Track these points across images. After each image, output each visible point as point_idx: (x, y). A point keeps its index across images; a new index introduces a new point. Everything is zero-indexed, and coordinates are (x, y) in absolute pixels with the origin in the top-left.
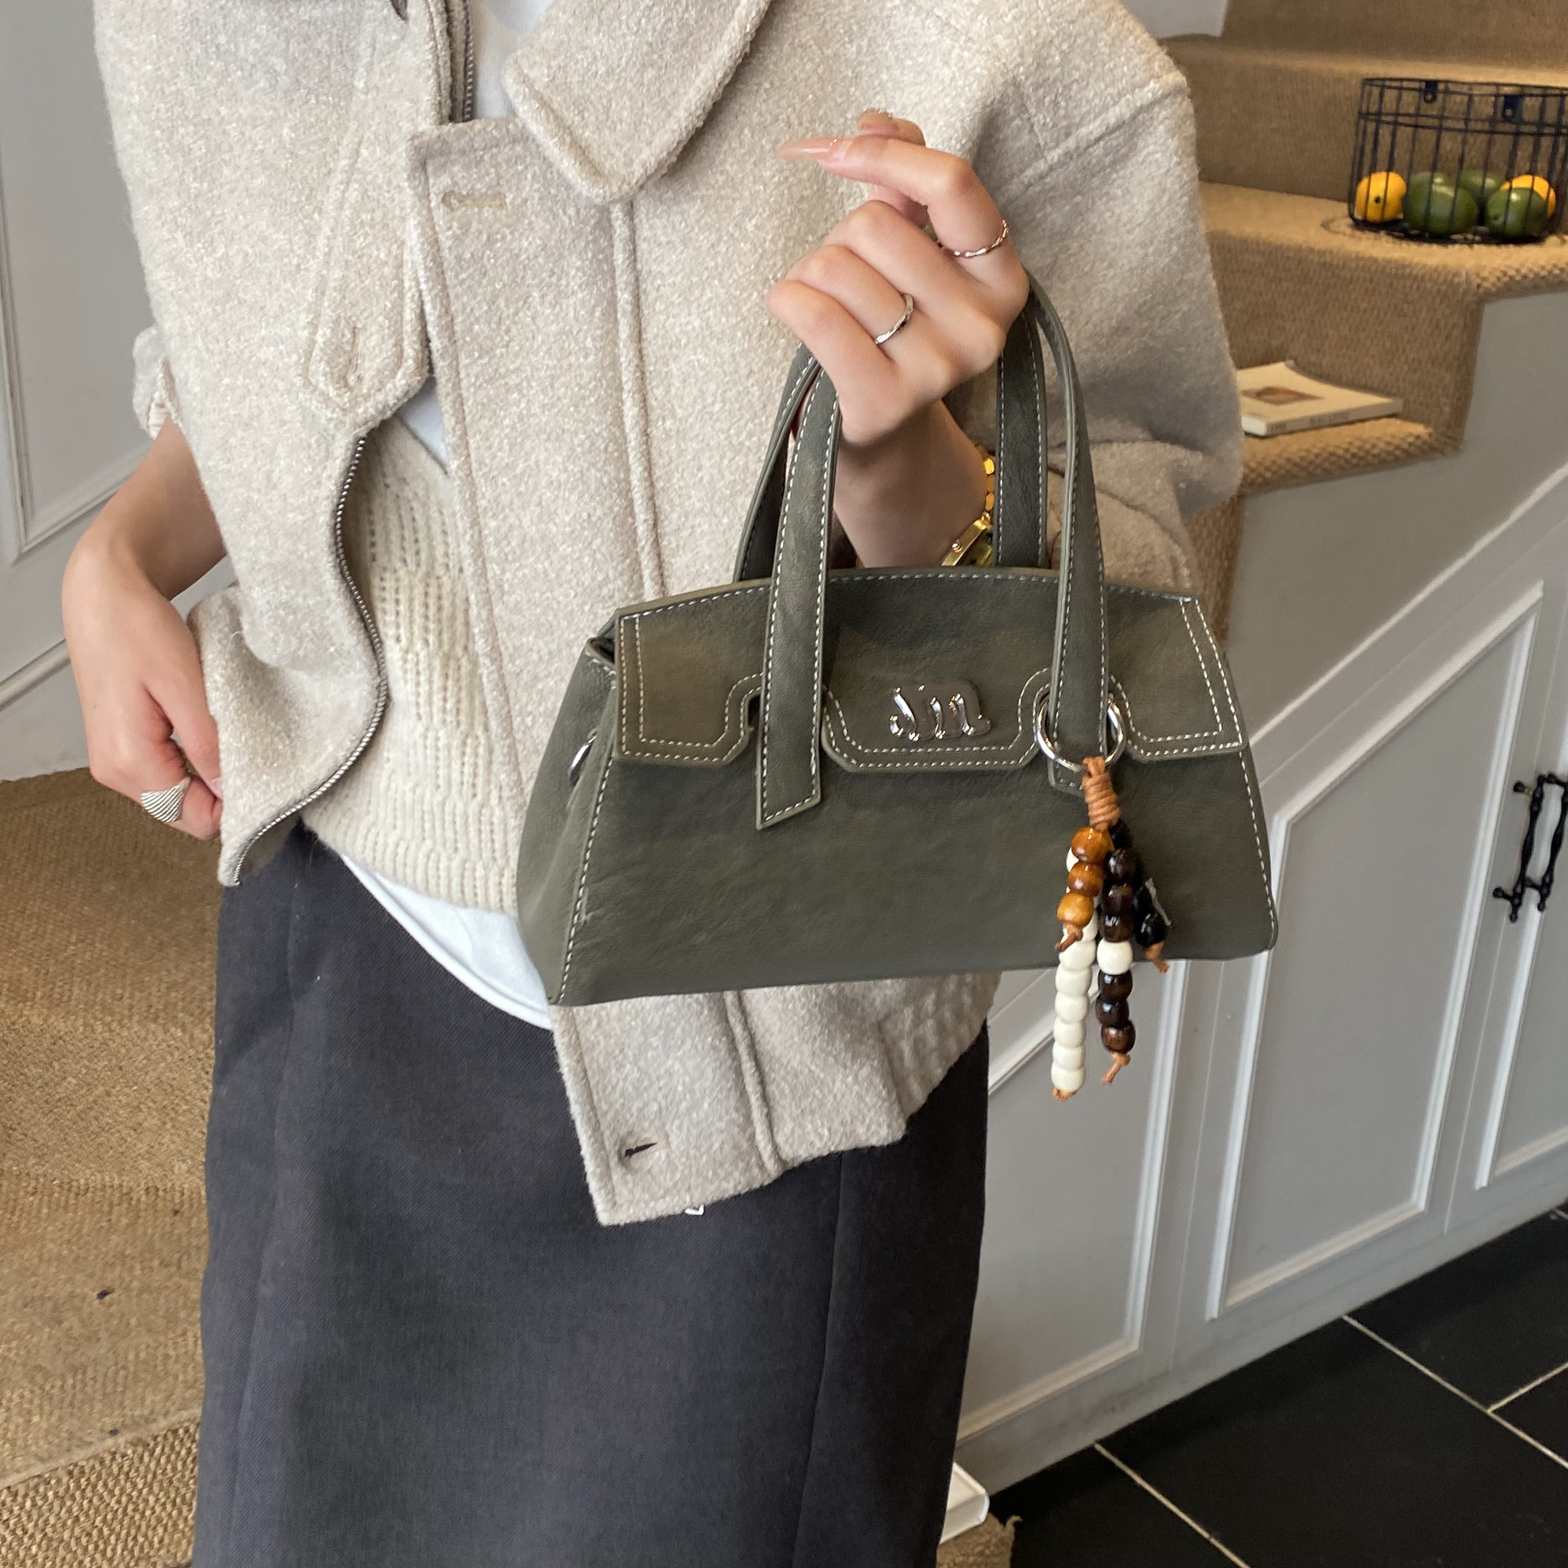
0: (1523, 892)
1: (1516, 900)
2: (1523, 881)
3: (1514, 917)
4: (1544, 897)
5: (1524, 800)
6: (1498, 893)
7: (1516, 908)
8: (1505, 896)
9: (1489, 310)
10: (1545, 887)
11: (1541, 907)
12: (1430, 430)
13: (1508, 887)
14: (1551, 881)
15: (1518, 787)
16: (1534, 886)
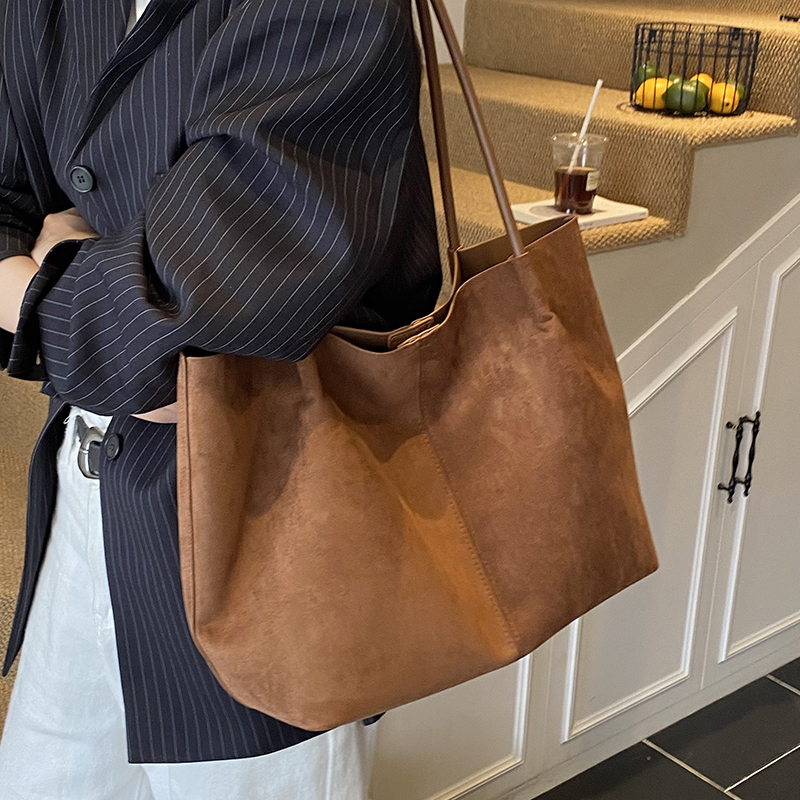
0: (734, 487)
1: (731, 490)
2: (735, 481)
3: (730, 501)
4: (747, 488)
5: (733, 432)
6: (720, 487)
7: (731, 494)
8: (725, 488)
9: (697, 155)
10: (747, 483)
11: (746, 494)
12: (668, 222)
13: (726, 484)
14: (750, 479)
15: (729, 425)
16: (742, 482)
